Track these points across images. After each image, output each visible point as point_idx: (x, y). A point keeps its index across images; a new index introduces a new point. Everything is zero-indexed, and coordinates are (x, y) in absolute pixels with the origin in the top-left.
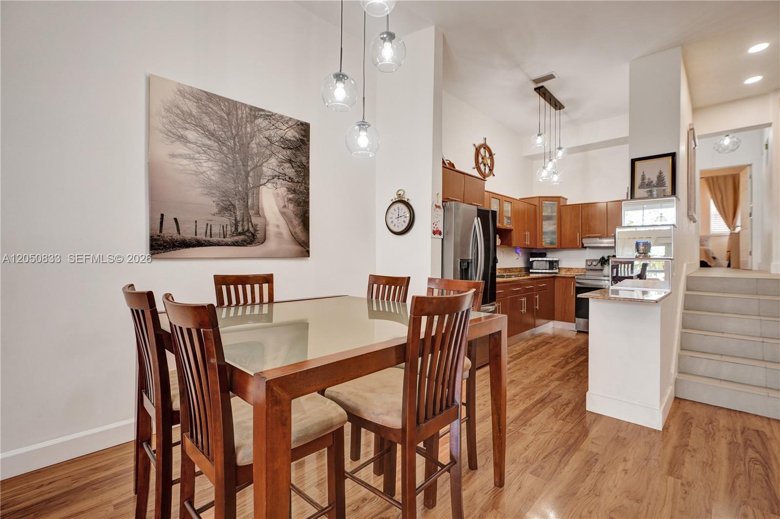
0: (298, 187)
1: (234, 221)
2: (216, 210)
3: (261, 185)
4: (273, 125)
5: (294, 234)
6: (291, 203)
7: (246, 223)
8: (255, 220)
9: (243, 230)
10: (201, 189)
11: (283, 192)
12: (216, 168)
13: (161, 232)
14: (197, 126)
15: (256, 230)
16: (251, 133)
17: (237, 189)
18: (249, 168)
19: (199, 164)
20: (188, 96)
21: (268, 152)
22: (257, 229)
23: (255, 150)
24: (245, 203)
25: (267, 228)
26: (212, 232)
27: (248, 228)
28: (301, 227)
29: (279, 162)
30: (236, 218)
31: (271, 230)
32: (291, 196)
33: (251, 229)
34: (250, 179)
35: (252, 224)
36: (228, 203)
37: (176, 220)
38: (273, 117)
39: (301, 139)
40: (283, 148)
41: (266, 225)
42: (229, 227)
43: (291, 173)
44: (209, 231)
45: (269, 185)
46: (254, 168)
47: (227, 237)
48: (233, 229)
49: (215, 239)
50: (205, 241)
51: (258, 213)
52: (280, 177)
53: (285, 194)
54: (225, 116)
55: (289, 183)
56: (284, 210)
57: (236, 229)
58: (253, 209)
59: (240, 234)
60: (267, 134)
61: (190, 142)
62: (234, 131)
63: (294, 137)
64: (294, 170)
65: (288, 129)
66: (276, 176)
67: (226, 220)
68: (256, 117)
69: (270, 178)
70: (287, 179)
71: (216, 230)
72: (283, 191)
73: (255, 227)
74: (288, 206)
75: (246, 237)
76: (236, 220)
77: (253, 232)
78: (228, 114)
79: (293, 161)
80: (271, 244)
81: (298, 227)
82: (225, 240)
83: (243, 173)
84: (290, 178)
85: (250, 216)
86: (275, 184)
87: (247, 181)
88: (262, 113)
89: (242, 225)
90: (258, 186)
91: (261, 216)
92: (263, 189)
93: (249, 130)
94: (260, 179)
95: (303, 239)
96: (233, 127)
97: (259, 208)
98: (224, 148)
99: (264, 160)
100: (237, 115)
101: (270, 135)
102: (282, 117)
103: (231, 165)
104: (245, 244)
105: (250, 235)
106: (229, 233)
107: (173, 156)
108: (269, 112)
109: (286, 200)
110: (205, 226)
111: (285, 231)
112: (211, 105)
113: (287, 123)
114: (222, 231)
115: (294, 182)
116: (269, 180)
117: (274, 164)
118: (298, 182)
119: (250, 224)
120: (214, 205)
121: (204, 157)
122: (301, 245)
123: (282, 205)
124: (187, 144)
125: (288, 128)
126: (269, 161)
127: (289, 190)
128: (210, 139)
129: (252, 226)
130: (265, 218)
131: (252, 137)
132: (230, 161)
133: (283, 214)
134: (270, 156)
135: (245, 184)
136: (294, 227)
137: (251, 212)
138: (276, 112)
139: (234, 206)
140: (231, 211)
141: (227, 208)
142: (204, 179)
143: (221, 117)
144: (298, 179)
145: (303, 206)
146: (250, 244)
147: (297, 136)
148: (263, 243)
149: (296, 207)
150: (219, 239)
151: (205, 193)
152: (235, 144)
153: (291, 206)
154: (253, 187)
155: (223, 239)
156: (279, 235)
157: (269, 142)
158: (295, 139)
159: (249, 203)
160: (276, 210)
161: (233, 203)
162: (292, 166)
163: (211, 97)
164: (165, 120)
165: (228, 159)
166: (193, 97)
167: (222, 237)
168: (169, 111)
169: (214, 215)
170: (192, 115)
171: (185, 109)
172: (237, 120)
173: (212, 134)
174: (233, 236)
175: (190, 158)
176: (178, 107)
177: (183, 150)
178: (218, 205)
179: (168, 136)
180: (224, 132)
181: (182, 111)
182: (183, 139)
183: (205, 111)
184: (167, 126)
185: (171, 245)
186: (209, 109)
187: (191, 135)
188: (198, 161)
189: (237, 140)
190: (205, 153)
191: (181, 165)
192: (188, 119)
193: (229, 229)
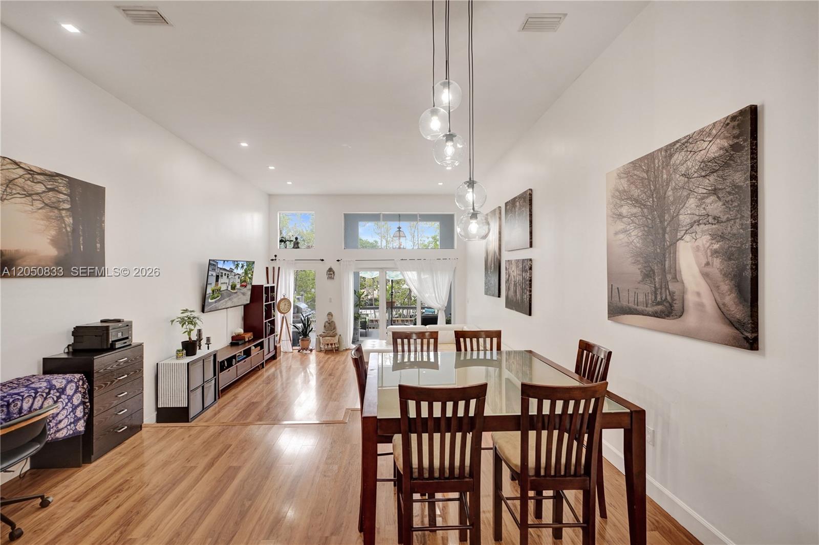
0: (729, 229)
1: (653, 289)
2: (640, 278)
3: (678, 240)
4: (691, 151)
5: (722, 306)
6: (717, 257)
7: (663, 290)
8: (672, 287)
9: (661, 299)
10: (631, 258)
11: (705, 242)
12: (640, 234)
13: (611, 300)
14: (627, 199)
15: (673, 300)
16: (667, 179)
17: (656, 252)
18: (666, 223)
19: (629, 235)
20: (622, 175)
21: (685, 193)
22: (675, 297)
23: (671, 199)
24: (663, 266)
25: (685, 297)
26: (639, 300)
27: (666, 296)
28: (733, 295)
29: (699, 200)
30: (655, 285)
31: (691, 299)
32: (716, 246)
33: (669, 298)
34: (667, 236)
35: (669, 292)
36: (648, 269)
37: (618, 288)
38: (690, 140)
39: (731, 146)
40: (704, 176)
41: (683, 292)
42: (650, 295)
43: (716, 209)
44: (636, 299)
45: (687, 237)
46: (670, 221)
47: (649, 306)
48: (653, 297)
49: (640, 308)
50: (634, 309)
51: (675, 278)
52: (701, 221)
53: (708, 244)
54: (645, 175)
55: (714, 226)
56: (708, 269)
57: (656, 297)
58: (670, 273)
59: (658, 304)
60: (683, 169)
61: (624, 217)
62: (652, 186)
63: (721, 149)
64: (720, 203)
65: (711, 144)
66: (695, 222)
67: (647, 288)
68: (671, 156)
69: (688, 228)
70: (711, 220)
71: (641, 298)
72: (704, 240)
73: (672, 294)
74: (713, 263)
75: (664, 308)
76: (655, 287)
77: (670, 301)
78: (647, 172)
79: (720, 189)
80: (691, 319)
81: (729, 295)
82: (648, 309)
83: (660, 231)
84: (714, 218)
85: (668, 282)
86: (694, 234)
87: (664, 240)
88: (678, 145)
89: (661, 293)
90: (674, 244)
91: (678, 281)
92: (681, 245)
93: (665, 176)
94: (677, 233)
95: (738, 317)
96: (651, 183)
97: (676, 270)
98: (645, 210)
99: (681, 206)
100: (654, 167)
101: (688, 169)
102: (702, 131)
103: (650, 226)
104: (663, 315)
105: (667, 305)
106: (650, 302)
107: (616, 234)
108: (685, 138)
109: (709, 254)
110: (634, 295)
111: (708, 301)
112: (636, 172)
113: (709, 134)
114: (645, 300)
115: (722, 222)
116: (687, 230)
117: (693, 206)
118: (728, 220)
119: (667, 291)
120: (639, 271)
121: (632, 226)
122: (734, 325)
123: (704, 262)
124: (623, 219)
125: (710, 141)
126: (687, 205)
127: (715, 237)
128: (635, 206)
129: (670, 294)
130: (683, 283)
131: (668, 185)
132: (650, 222)
133: (706, 275)
134: (688, 197)
135: (663, 243)
136: (722, 295)
137: (669, 277)
138: (693, 132)
139: (654, 273)
140: (651, 277)
141: (648, 275)
142: (633, 248)
143: (643, 178)
144: (728, 216)
145: (738, 259)
146: (668, 316)
147: (726, 144)
148: (680, 316)
149: (725, 263)
150: (643, 308)
151: (633, 261)
152: (653, 201)
153: (717, 262)
154: (671, 245)
156: (700, 306)
157: (686, 179)
158: (722, 152)
159: (667, 266)
160: (696, 270)
161: (653, 268)
162: (718, 197)
163: (635, 164)
164: (612, 206)
165: (648, 220)
166: (625, 174)
167: (645, 305)
168: (612, 196)
169: (639, 283)
170: (625, 191)
171: (621, 188)
172: (654, 173)
173: (637, 201)
174: (653, 306)
175: (624, 231)
176: (617, 190)
177: (620, 226)
178: (642, 272)
179: (613, 218)
180: (645, 193)
181: (619, 192)
182: (620, 216)
183: (632, 181)
184: (613, 210)
185: (616, 311)
186: (635, 177)
187: (625, 210)
188: (628, 232)
189: (655, 195)
190: (633, 222)
191: (620, 240)
192: (623, 196)
193: (650, 298)
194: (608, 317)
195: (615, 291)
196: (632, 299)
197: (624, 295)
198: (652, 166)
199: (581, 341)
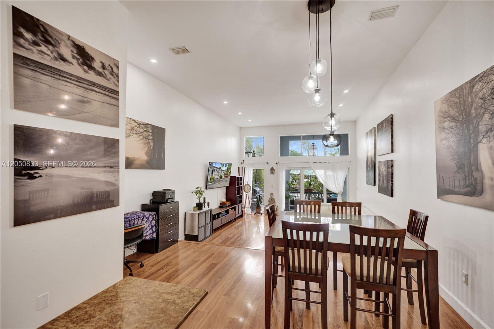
1: (464, 176)
2: (456, 169)
3: (478, 143)
4: (486, 82)
7: (470, 177)
8: (475, 175)
9: (469, 183)
10: (450, 157)
12: (455, 140)
13: (439, 185)
14: (447, 117)
15: (476, 184)
16: (471, 102)
17: (465, 151)
18: (471, 132)
19: (449, 141)
20: (444, 102)
21: (482, 111)
22: (477, 182)
23: (474, 115)
24: (470, 161)
25: (484, 182)
26: (455, 184)
27: (472, 181)
29: (491, 114)
30: (465, 174)
31: (487, 183)
33: (474, 182)
34: (472, 140)
36: (461, 163)
37: (443, 177)
38: (485, 75)
41: (483, 178)
42: (462, 181)
44: (454, 184)
45: (484, 141)
46: (474, 130)
47: (462, 188)
48: (464, 182)
49: (457, 190)
50: (453, 191)
51: (477, 169)
52: (492, 129)
54: (458, 100)
57: (466, 182)
58: (474, 165)
59: (467, 187)
61: (446, 129)
62: (462, 108)
66: (489, 130)
67: (460, 176)
68: (474, 86)
69: (484, 134)
71: (457, 183)
73: (476, 180)
75: (471, 189)
77: (474, 184)
78: (459, 98)
80: (488, 196)
82: (461, 190)
83: (468, 137)
85: (473, 172)
86: (488, 138)
87: (470, 142)
88: (477, 79)
89: (469, 179)
90: (476, 145)
91: (479, 171)
92: (480, 146)
93: (470, 100)
94: (478, 138)
97: (477, 163)
98: (458, 124)
99: (480, 120)
100: (463, 94)
101: (484, 94)
102: (492, 68)
103: (461, 134)
104: (471, 194)
105: (473, 187)
106: (462, 185)
107: (441, 141)
108: (481, 73)
110: (452, 181)
112: (452, 99)
114: (459, 184)
116: (484, 136)
117: (487, 119)
119: (473, 178)
120: (455, 165)
121: (450, 135)
124: (445, 131)
126: (484, 119)
128: (452, 122)
129: (474, 180)
130: (482, 172)
131: (472, 106)
132: (461, 131)
134: (484, 113)
135: (469, 145)
137: (473, 168)
138: (487, 69)
139: (464, 166)
140: (463, 169)
141: (461, 167)
142: (451, 150)
143: (457, 103)
146: (473, 195)
148: (481, 195)
151: (452, 159)
152: (463, 117)
154: (474, 147)
155: (459, 190)
157: (483, 101)
159: (472, 161)
161: (463, 163)
163: (452, 94)
164: (438, 122)
165: (460, 130)
166: (446, 100)
167: (459, 188)
168: (439, 116)
169: (455, 173)
170: (446, 112)
171: (444, 110)
172: (463, 98)
173: (453, 118)
174: (464, 188)
175: (446, 139)
176: (441, 112)
177: (443, 135)
178: (457, 165)
179: (439, 130)
180: (458, 112)
181: (443, 113)
182: (443, 129)
183: (450, 105)
184: (439, 125)
185: (442, 192)
186: (452, 102)
187: (446, 125)
188: (448, 139)
189: (464, 113)
190: (451, 132)
191: (444, 145)
192: (444, 116)
193: (462, 183)
194: (437, 197)
195: (441, 179)
196: (451, 184)
197: (446, 181)
198: (462, 94)
199: (411, 210)
